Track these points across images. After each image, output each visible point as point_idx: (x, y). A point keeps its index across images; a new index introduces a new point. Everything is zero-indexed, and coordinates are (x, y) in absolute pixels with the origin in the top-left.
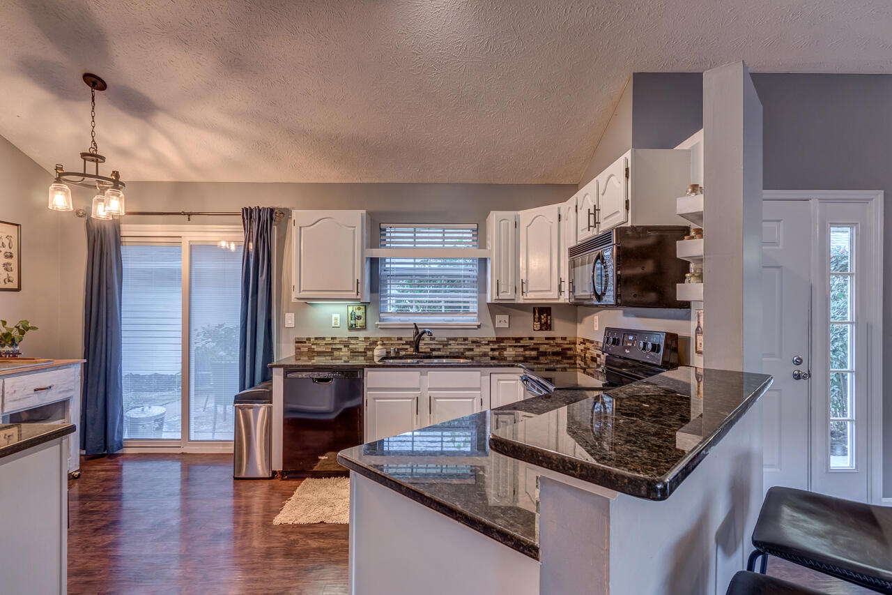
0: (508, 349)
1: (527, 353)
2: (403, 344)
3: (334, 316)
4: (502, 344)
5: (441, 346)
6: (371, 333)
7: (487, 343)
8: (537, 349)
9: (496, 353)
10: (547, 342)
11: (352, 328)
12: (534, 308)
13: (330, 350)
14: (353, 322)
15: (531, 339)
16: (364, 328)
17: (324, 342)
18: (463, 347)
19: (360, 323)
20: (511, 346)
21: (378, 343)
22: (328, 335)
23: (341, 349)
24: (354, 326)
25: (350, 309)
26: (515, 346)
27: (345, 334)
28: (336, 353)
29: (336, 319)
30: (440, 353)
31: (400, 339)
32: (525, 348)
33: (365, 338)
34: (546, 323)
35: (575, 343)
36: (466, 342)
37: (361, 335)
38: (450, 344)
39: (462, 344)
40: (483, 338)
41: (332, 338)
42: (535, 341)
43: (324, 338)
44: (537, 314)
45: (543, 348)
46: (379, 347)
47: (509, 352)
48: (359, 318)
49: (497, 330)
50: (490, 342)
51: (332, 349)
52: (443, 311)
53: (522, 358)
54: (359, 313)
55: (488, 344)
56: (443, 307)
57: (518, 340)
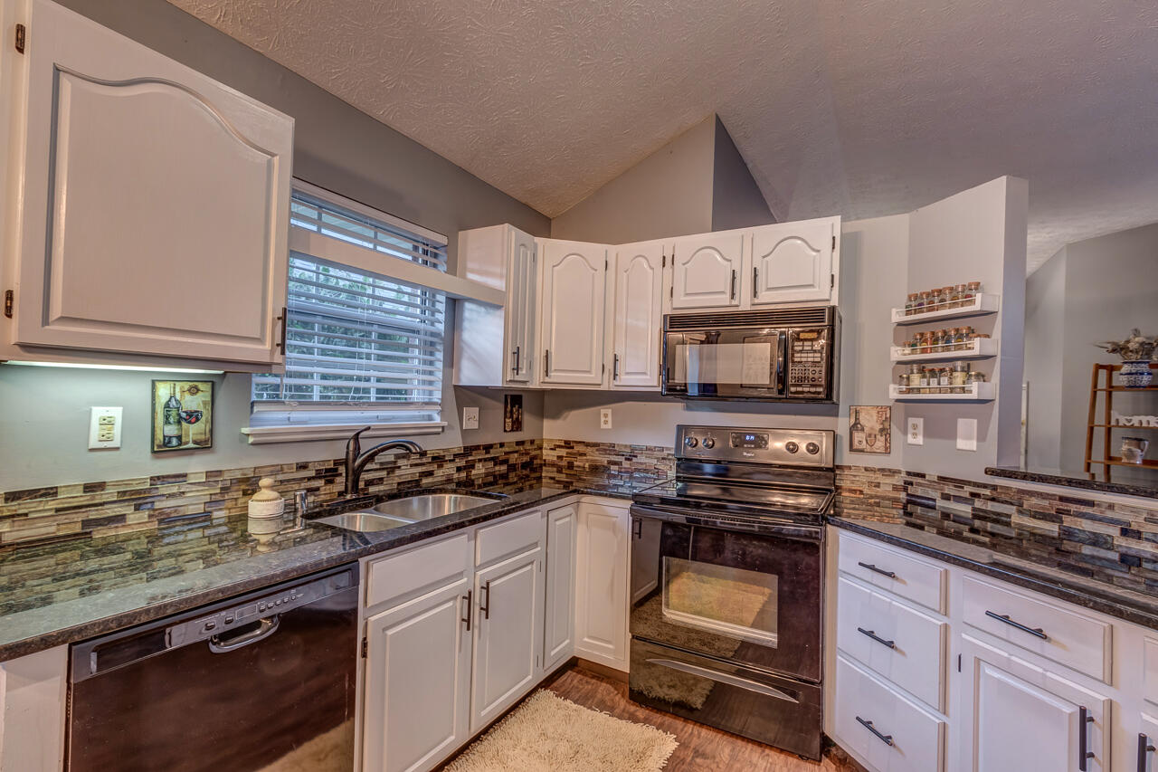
0: (477, 465)
1: (497, 468)
2: (309, 479)
3: (98, 413)
4: (470, 458)
5: (384, 474)
6: (228, 460)
7: (452, 458)
8: (505, 462)
9: (463, 475)
10: (517, 448)
11: (164, 448)
12: (506, 396)
13: (78, 529)
14: (171, 430)
15: (502, 445)
16: (205, 445)
17: (52, 504)
18: (420, 469)
19: (193, 431)
20: (480, 460)
21: (265, 482)
22: (69, 480)
23: (121, 518)
24: (174, 442)
25: (164, 392)
26: (485, 460)
27: (141, 467)
28: (99, 534)
29: (107, 422)
30: (382, 488)
31: (303, 467)
32: (495, 461)
33: (209, 474)
34: (517, 419)
35: (541, 448)
36: (424, 460)
37: (196, 466)
38: (399, 467)
39: (417, 465)
40: (447, 450)
41: (89, 488)
42: (507, 450)
43: (51, 492)
44: (509, 406)
45: (513, 458)
46: (265, 494)
47: (479, 470)
48: (193, 417)
49: (465, 433)
50: (456, 456)
51: (86, 523)
52: (373, 400)
53: (491, 479)
54: (192, 403)
55: (453, 460)
56: (373, 392)
57: (488, 448)
